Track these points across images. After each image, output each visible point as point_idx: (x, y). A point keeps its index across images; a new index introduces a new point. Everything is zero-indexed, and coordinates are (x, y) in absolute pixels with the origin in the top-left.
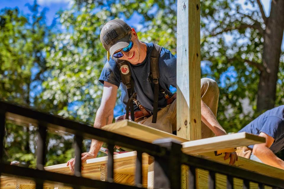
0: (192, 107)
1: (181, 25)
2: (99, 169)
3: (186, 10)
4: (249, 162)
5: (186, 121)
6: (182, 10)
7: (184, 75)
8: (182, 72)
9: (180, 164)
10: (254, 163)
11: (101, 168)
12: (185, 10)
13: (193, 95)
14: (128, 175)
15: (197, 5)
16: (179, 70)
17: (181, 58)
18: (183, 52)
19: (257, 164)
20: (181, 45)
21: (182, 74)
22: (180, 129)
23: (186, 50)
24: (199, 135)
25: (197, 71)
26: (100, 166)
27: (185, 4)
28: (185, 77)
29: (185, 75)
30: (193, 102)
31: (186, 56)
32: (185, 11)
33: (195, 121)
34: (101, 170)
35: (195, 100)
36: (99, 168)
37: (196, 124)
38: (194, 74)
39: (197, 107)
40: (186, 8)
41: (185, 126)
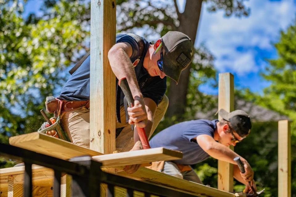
0: (107, 117)
2: (7, 181)
3: (101, 7)
4: (163, 176)
5: (100, 132)
6: (97, 7)
7: (97, 82)
8: (96, 78)
9: (99, 183)
10: (167, 177)
11: (9, 179)
12: (99, 7)
13: (108, 104)
14: (38, 187)
15: (113, 2)
16: (93, 75)
17: (94, 62)
18: (97, 55)
19: (171, 178)
20: (95, 47)
21: (96, 80)
22: (93, 139)
23: (100, 54)
24: (113, 147)
25: (112, 77)
26: (7, 177)
28: (99, 84)
29: (99, 82)
30: (108, 111)
31: (100, 60)
32: (100, 9)
33: (109, 132)
35: (109, 109)
36: (6, 179)
37: (110, 135)
38: (109, 81)
39: (111, 116)
40: (101, 5)
41: (98, 136)
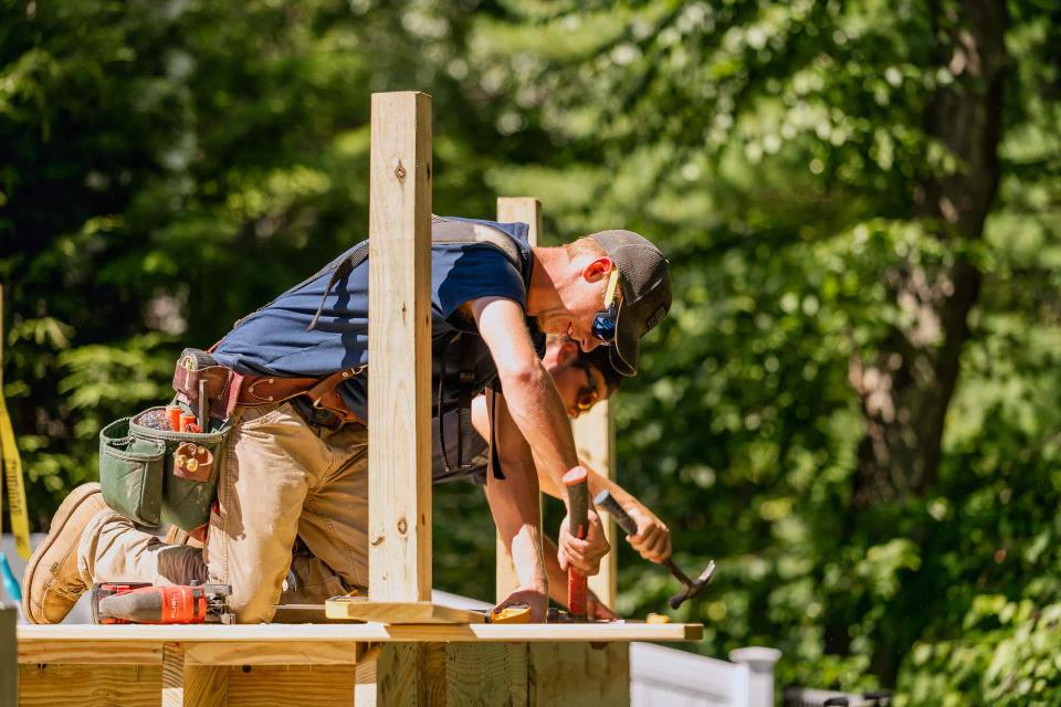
1: (387, 228)
2: (160, 656)
3: (406, 184)
5: (403, 521)
7: (395, 383)
8: (389, 372)
11: (167, 653)
12: (402, 183)
18: (393, 308)
20: (388, 288)
21: (390, 378)
23: (404, 310)
26: (160, 646)
27: (403, 164)
28: (402, 391)
29: (401, 385)
32: (403, 188)
33: (423, 520)
34: (164, 659)
36: (155, 651)
40: (407, 178)
41: (399, 534)
